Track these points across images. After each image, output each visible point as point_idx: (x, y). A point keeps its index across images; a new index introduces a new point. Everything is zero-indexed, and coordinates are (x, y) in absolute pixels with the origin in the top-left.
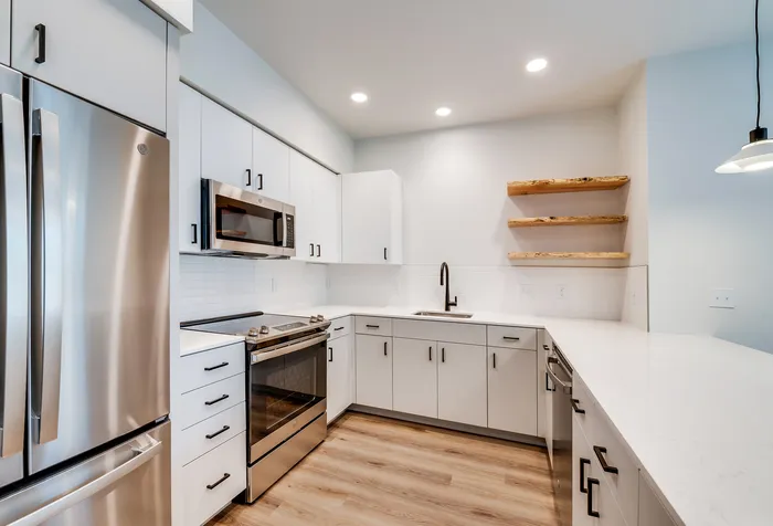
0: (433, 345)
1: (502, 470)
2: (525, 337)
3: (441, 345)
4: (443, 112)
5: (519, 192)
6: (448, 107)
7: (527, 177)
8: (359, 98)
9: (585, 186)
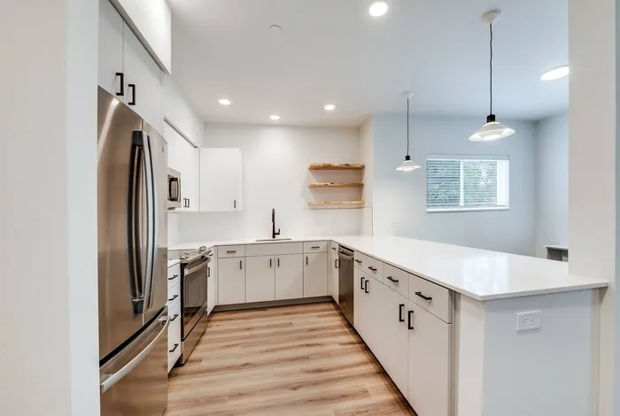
0: (272, 258)
1: (314, 314)
2: (322, 246)
3: (277, 257)
4: (275, 118)
5: (314, 169)
6: (279, 115)
7: (320, 162)
8: (225, 102)
9: (347, 167)
